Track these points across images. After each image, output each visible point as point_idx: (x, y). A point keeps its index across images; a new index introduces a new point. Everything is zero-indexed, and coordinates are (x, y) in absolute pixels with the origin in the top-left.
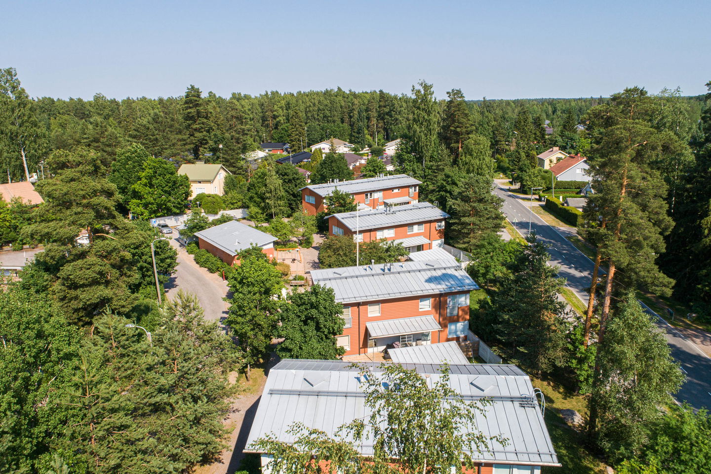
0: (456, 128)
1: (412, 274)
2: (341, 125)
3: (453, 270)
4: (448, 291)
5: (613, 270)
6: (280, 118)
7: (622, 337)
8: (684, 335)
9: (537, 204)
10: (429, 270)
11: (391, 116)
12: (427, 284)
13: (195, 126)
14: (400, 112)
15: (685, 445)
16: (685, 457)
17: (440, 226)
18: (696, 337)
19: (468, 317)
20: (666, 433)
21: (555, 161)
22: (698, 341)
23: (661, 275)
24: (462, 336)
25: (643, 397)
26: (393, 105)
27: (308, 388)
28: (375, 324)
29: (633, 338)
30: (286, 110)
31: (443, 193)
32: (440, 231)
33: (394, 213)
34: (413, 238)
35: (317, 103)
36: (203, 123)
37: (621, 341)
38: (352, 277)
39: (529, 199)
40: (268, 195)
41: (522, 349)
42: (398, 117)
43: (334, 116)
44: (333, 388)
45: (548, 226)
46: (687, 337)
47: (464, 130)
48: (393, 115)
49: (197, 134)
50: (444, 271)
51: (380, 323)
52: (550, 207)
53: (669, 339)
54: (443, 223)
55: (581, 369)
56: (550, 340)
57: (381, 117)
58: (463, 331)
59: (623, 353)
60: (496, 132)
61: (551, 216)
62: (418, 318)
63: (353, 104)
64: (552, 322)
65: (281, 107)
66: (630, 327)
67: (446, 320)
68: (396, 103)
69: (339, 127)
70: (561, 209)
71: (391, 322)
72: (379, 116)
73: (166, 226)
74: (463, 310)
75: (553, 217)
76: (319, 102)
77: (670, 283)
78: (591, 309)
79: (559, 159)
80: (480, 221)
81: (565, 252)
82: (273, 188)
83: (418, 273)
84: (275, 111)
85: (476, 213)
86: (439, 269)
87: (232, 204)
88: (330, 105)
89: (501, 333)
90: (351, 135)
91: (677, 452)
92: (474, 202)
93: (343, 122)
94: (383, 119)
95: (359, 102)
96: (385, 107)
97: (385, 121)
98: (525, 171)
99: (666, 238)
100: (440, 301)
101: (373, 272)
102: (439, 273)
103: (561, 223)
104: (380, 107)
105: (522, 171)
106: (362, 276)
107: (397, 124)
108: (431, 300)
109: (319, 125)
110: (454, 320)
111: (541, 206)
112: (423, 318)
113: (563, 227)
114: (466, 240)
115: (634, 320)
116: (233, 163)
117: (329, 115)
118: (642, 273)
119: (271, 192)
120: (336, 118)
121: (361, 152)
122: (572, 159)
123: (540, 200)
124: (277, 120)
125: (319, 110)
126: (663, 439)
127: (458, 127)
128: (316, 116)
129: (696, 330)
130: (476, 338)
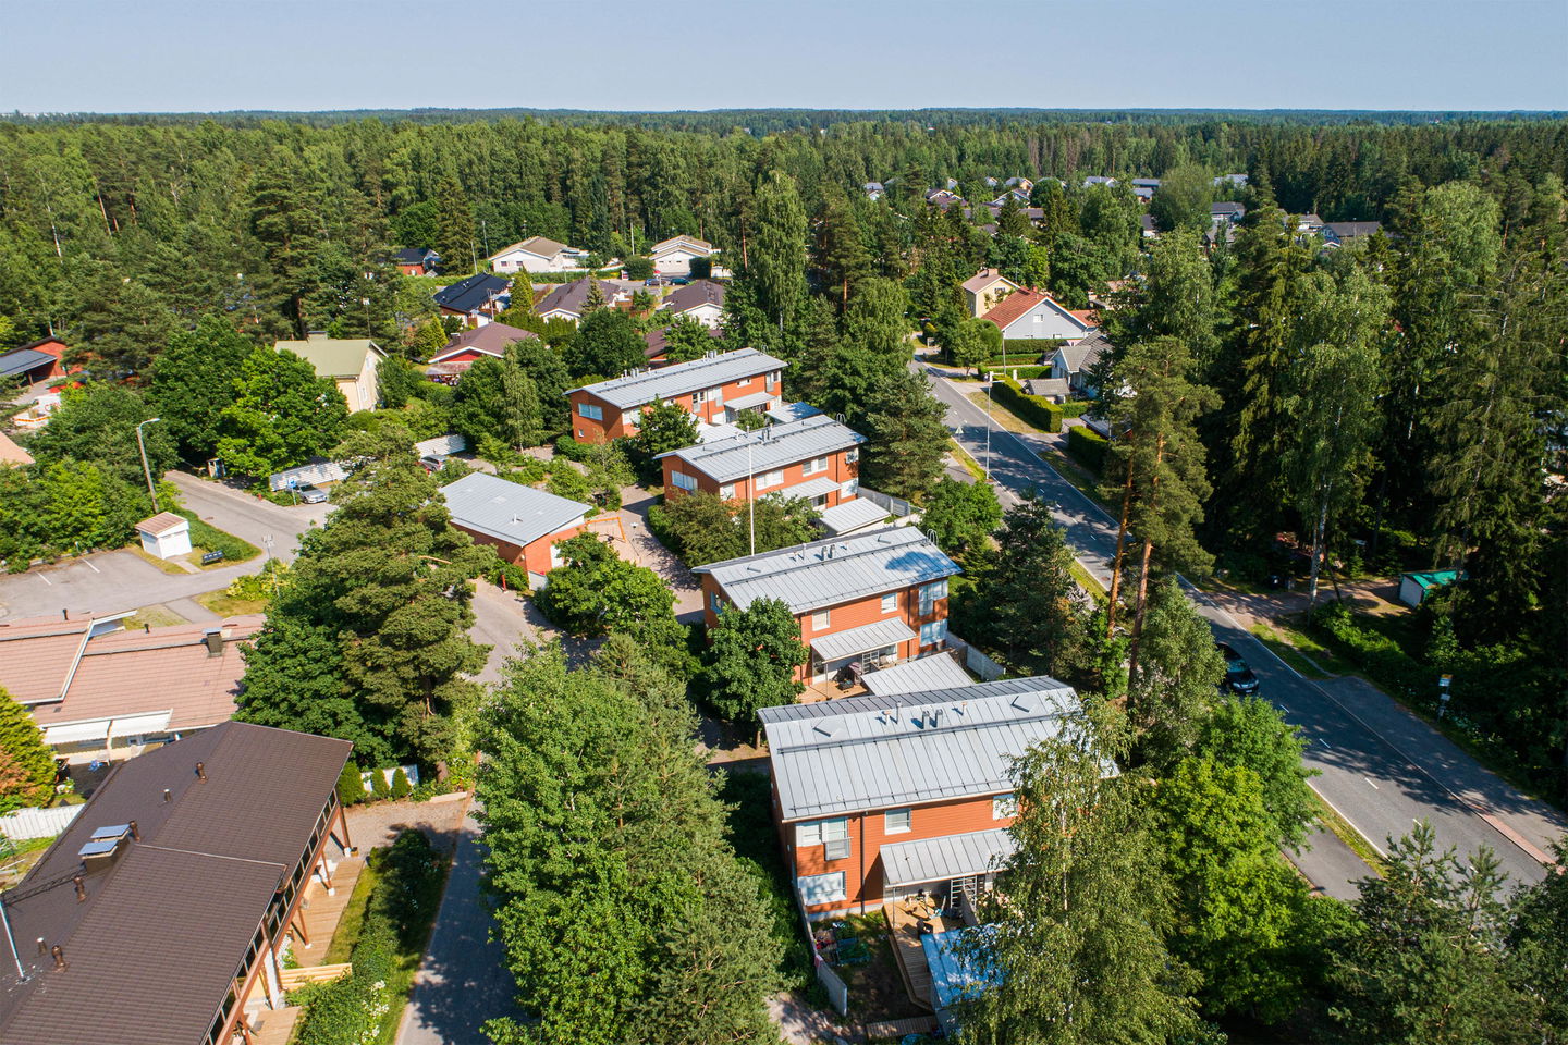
0: (838, 258)
1: (863, 557)
2: (546, 206)
3: (918, 545)
4: (921, 580)
5: (1149, 547)
7: (1166, 629)
8: (1216, 602)
9: (977, 386)
10: (885, 549)
11: (655, 187)
12: (888, 572)
13: (288, 253)
14: (674, 179)
15: (1235, 734)
16: (1235, 745)
17: (851, 457)
18: (1230, 602)
19: (946, 613)
20: (1218, 726)
21: (994, 297)
22: (1232, 607)
23: (1201, 550)
24: (939, 641)
25: (1188, 693)
26: (658, 163)
27: (822, 739)
28: (822, 640)
29: (1177, 629)
30: (414, 169)
31: (839, 391)
32: (851, 466)
33: (775, 440)
34: (812, 482)
35: (487, 158)
36: (303, 246)
37: (1164, 634)
38: (778, 573)
39: (963, 378)
40: (511, 410)
41: (1035, 652)
42: (672, 189)
43: (530, 185)
44: (855, 735)
45: (1005, 434)
46: (1219, 604)
47: (853, 262)
48: (660, 185)
49: (293, 271)
50: (906, 550)
51: (829, 638)
52: (1001, 394)
53: (1201, 611)
54: (857, 451)
55: (1107, 668)
56: (1068, 635)
57: (633, 188)
58: (940, 633)
59: (1169, 648)
60: (883, 236)
61: (1006, 412)
62: (880, 624)
63: (569, 160)
64: (1068, 613)
65: (401, 164)
66: (1173, 617)
67: (919, 621)
68: (665, 160)
69: (544, 211)
70: (1021, 399)
71: (844, 634)
72: (629, 186)
73: (309, 488)
74: (941, 603)
75: (1010, 414)
76: (493, 154)
77: (1210, 560)
78: (1116, 590)
79: (1001, 293)
80: (920, 447)
81: (1042, 481)
82: (519, 395)
83: (871, 556)
84: (387, 172)
85: (911, 434)
86: (899, 546)
87: (428, 428)
88: (517, 161)
89: (1005, 633)
90: (572, 229)
91: (1228, 741)
92: (909, 417)
93: (548, 199)
94: (639, 193)
95: (583, 155)
96: (641, 166)
97: (644, 196)
98: (953, 326)
99: (1205, 506)
100: (909, 596)
101: (806, 562)
102: (901, 553)
103: (1026, 426)
104: (630, 165)
105: (946, 325)
106: (792, 570)
107: (670, 204)
108: (898, 595)
109: (498, 205)
110: (928, 620)
111: (985, 390)
112: (887, 622)
113: (1032, 435)
114: (898, 479)
115: (1177, 610)
116: (378, 328)
117: (518, 182)
118: (1182, 552)
119: (515, 404)
120: (534, 191)
121: (603, 269)
122: (1025, 297)
123: (980, 377)
124: (395, 192)
125: (494, 171)
126: (1215, 732)
127: (841, 256)
128: (487, 185)
129: (1229, 592)
130: (962, 643)
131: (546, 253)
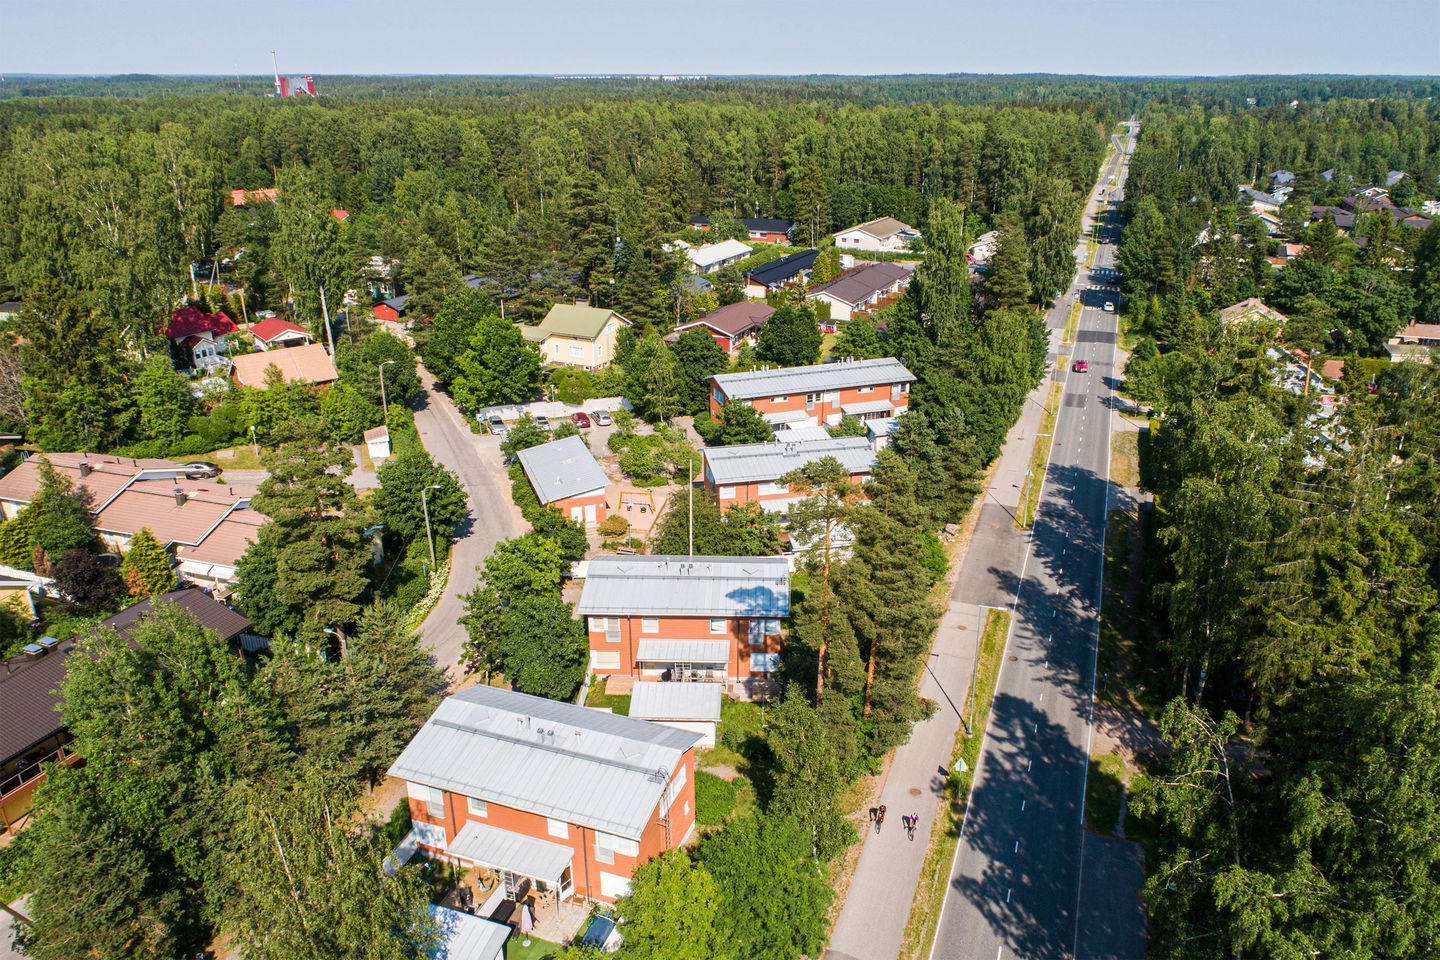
1: (716, 582)
2: (904, 190)
3: (773, 582)
4: (746, 614)
6: (793, 169)
8: (1096, 716)
9: (1138, 425)
11: (1002, 179)
12: (725, 600)
19: (778, 648)
24: (772, 670)
28: (651, 641)
33: (798, 455)
35: (864, 144)
39: (1134, 413)
43: (893, 170)
44: (490, 729)
45: (1102, 483)
46: (1096, 719)
49: (587, 250)
50: (760, 583)
51: (655, 642)
57: (984, 177)
58: (774, 664)
61: (1135, 459)
62: (710, 642)
63: (931, 149)
65: (797, 148)
67: (746, 649)
69: (899, 194)
72: (980, 176)
73: (499, 422)
74: (774, 639)
75: (1135, 462)
76: (869, 141)
81: (1076, 542)
84: (785, 154)
86: (757, 578)
87: (607, 389)
88: (887, 149)
93: (908, 182)
94: (986, 182)
95: (944, 147)
96: (992, 159)
100: (740, 626)
101: (668, 573)
102: (751, 585)
103: (1135, 478)
104: (983, 157)
108: (729, 622)
109: (864, 187)
110: (758, 650)
111: (1140, 432)
112: (714, 642)
113: (1131, 488)
117: (884, 168)
119: (655, 382)
120: (896, 176)
124: (789, 171)
125: (866, 157)
128: (859, 170)
131: (882, 234)
